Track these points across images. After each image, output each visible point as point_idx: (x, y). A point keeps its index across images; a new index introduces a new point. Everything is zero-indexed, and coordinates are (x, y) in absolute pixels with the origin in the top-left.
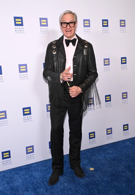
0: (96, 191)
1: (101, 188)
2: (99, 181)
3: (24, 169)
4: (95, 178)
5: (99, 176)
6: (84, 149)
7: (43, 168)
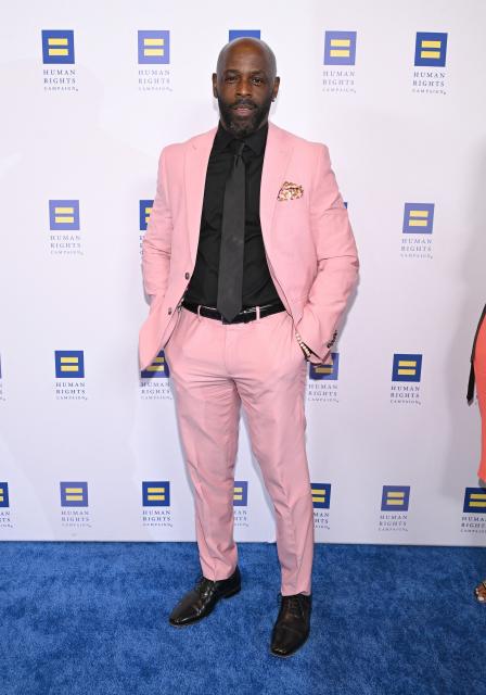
3: (368, 555)
7: (435, 574)
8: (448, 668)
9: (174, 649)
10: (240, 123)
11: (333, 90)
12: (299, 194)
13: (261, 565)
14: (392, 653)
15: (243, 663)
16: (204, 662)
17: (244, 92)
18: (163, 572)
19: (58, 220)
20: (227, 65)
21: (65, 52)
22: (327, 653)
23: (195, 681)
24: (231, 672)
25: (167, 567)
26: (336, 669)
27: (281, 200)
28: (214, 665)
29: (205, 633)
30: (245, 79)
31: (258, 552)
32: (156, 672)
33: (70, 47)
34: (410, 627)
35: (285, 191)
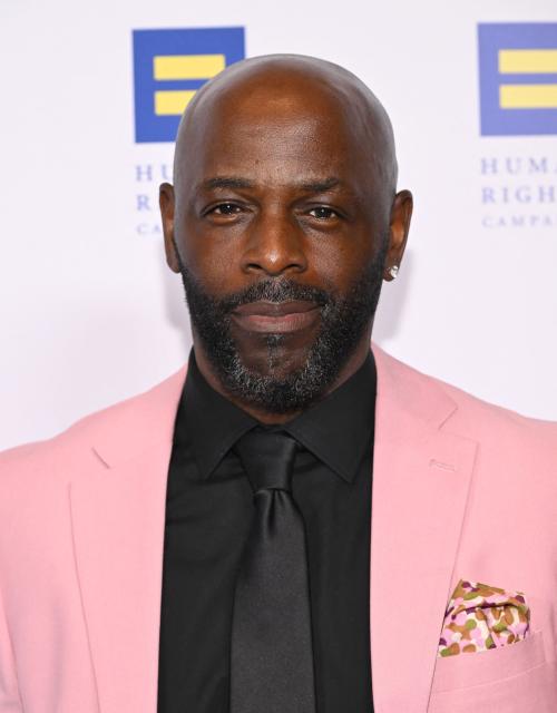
10: (266, 356)
11: (518, 222)
12: (517, 624)
17: (273, 257)
20: (210, 162)
27: (453, 650)
30: (274, 210)
35: (463, 619)
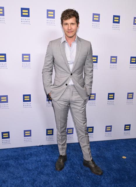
0: (126, 177)
1: (132, 175)
2: (130, 169)
4: (127, 165)
5: (130, 165)
6: (118, 139)
8: (83, 170)
9: (12, 175)
13: (35, 151)
14: (69, 168)
15: (31, 176)
16: (20, 177)
18: (8, 156)
19: (24, 59)
21: (27, 14)
22: (53, 171)
23: (18, 182)
24: (28, 178)
25: (9, 154)
26: (55, 174)
28: (23, 177)
29: (20, 170)
31: (35, 148)
32: (7, 181)
33: (29, 13)
34: (74, 162)
